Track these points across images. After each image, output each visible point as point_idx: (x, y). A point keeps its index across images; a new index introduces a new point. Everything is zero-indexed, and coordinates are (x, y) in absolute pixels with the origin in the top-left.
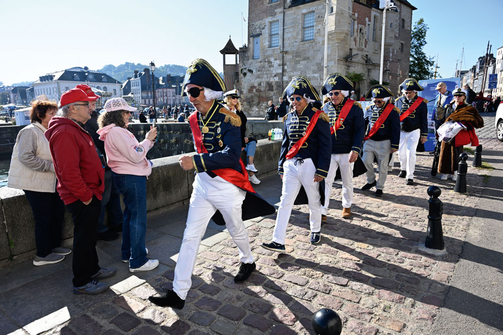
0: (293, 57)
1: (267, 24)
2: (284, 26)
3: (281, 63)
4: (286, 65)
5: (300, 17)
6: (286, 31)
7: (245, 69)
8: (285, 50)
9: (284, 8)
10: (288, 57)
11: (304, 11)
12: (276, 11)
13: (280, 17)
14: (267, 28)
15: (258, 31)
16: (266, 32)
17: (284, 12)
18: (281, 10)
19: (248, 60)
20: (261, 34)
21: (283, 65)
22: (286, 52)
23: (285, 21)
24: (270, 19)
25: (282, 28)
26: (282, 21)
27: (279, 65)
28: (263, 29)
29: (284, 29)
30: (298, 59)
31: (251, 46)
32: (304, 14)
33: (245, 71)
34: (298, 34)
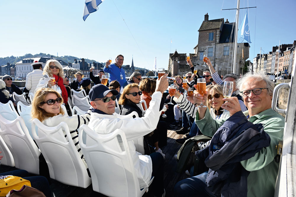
0: (219, 60)
1: (207, 48)
2: (215, 49)
3: (214, 62)
4: (216, 63)
5: (223, 47)
6: (216, 51)
7: (196, 63)
8: (216, 58)
9: (216, 44)
10: (217, 60)
11: (225, 45)
12: (211, 44)
13: (214, 46)
14: (207, 49)
15: (203, 50)
16: (206, 51)
17: (216, 45)
18: (215, 44)
19: (197, 60)
20: (204, 51)
21: (215, 63)
22: (216, 59)
23: (216, 48)
24: (209, 46)
25: (214, 50)
26: (215, 48)
27: (213, 63)
28: (205, 49)
29: (215, 51)
30: (221, 61)
31: (199, 55)
32: (224, 46)
33: (195, 64)
34: (222, 53)
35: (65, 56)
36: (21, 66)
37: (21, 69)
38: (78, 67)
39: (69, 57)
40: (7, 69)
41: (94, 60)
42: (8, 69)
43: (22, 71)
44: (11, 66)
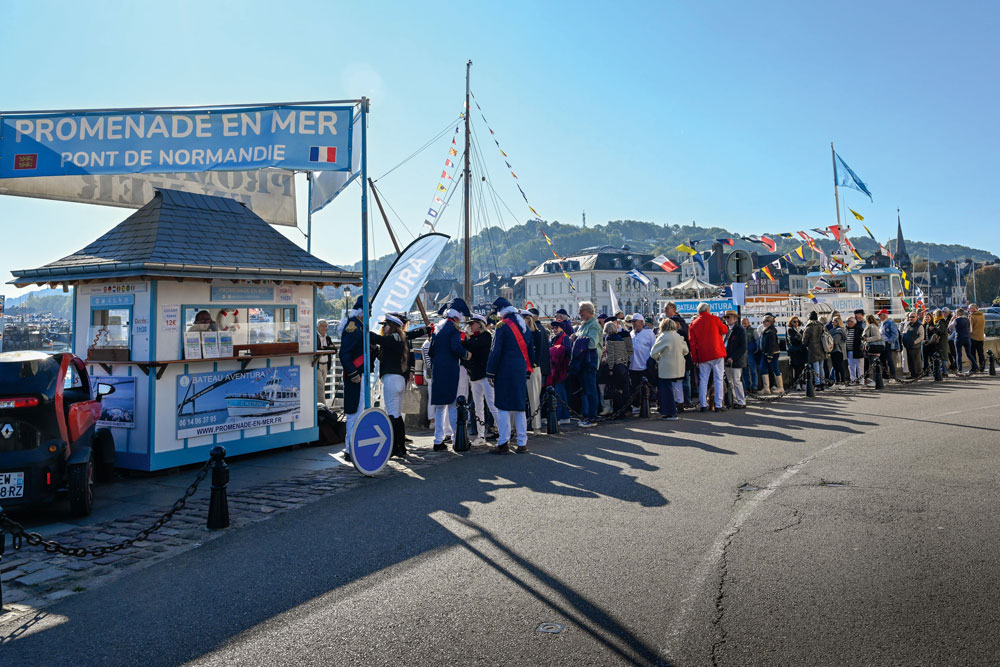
35: (610, 223)
36: (541, 283)
37: (541, 292)
38: (703, 274)
39: (625, 224)
40: (491, 292)
41: (718, 230)
42: (495, 290)
43: (544, 297)
44: (503, 281)
